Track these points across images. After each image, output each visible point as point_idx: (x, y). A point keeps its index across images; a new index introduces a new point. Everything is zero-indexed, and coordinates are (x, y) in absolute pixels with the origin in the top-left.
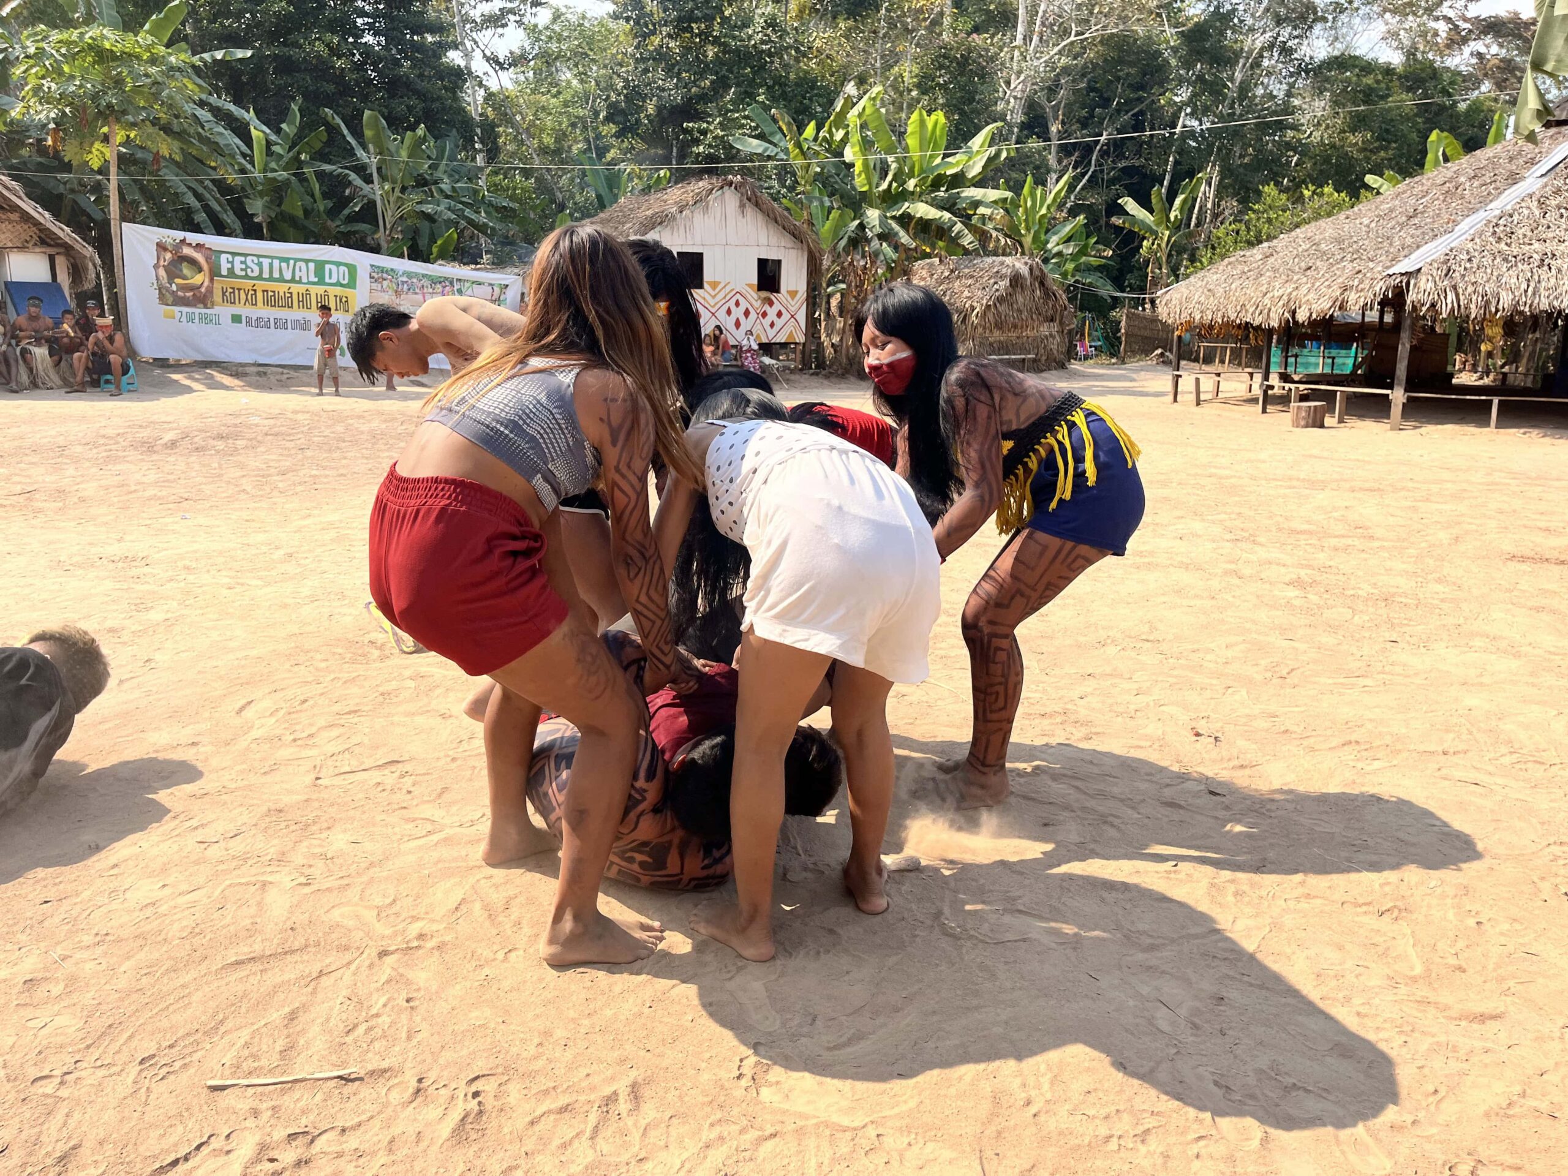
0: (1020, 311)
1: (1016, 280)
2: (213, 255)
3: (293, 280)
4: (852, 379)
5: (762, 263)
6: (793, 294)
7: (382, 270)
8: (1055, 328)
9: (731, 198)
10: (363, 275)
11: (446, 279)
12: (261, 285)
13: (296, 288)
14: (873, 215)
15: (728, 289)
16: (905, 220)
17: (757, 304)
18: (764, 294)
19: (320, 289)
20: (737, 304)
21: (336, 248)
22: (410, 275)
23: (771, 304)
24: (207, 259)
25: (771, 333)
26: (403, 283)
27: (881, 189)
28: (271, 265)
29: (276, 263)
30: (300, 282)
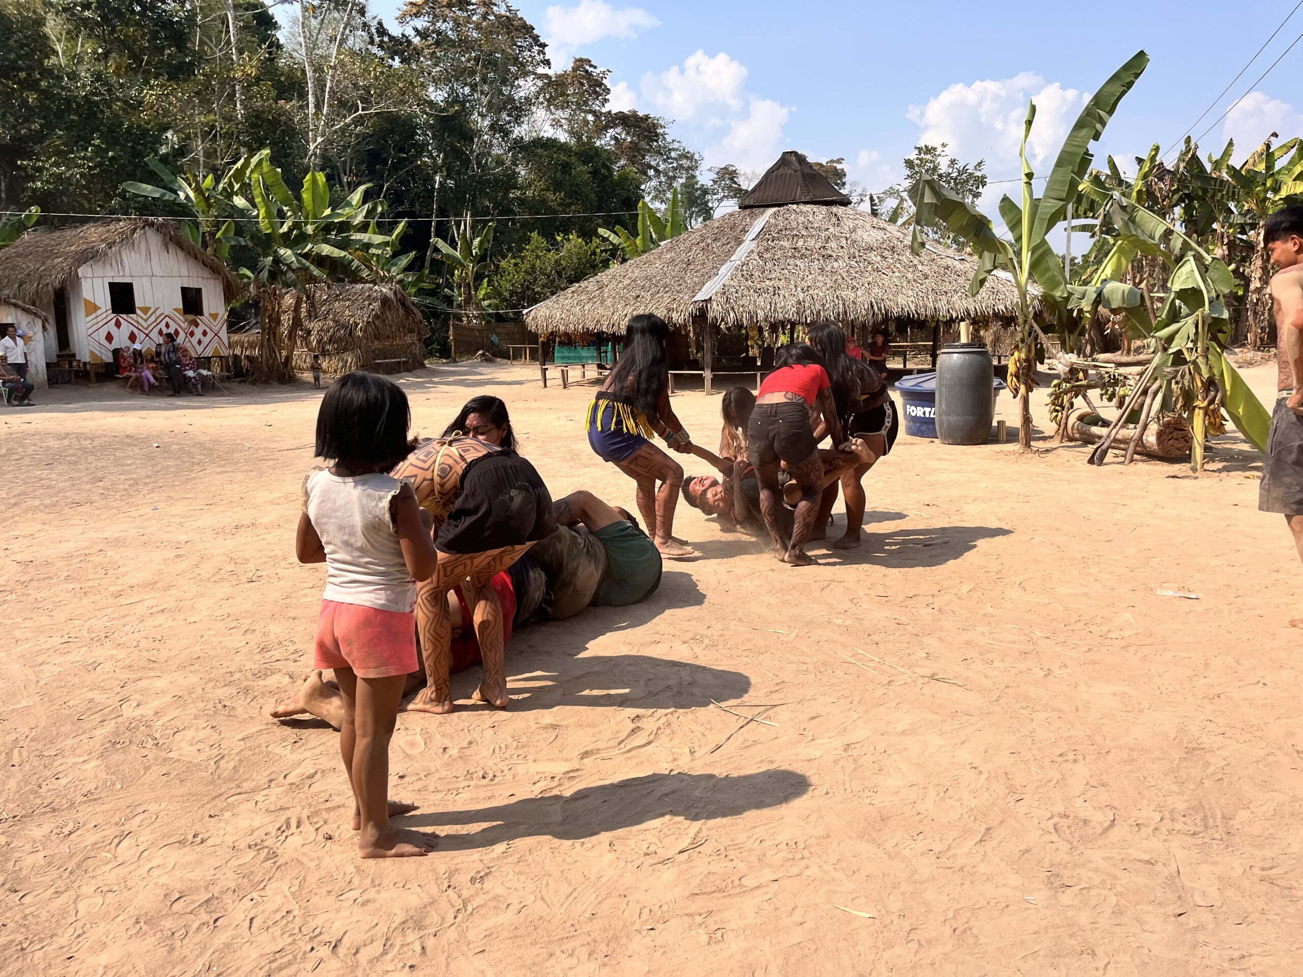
0: (391, 326)
4: (275, 383)
5: (185, 291)
6: (214, 316)
8: (415, 337)
9: (154, 239)
14: (285, 253)
15: (158, 313)
16: (306, 256)
17: (185, 325)
18: (191, 317)
23: (197, 325)
25: (200, 349)
27: (281, 231)
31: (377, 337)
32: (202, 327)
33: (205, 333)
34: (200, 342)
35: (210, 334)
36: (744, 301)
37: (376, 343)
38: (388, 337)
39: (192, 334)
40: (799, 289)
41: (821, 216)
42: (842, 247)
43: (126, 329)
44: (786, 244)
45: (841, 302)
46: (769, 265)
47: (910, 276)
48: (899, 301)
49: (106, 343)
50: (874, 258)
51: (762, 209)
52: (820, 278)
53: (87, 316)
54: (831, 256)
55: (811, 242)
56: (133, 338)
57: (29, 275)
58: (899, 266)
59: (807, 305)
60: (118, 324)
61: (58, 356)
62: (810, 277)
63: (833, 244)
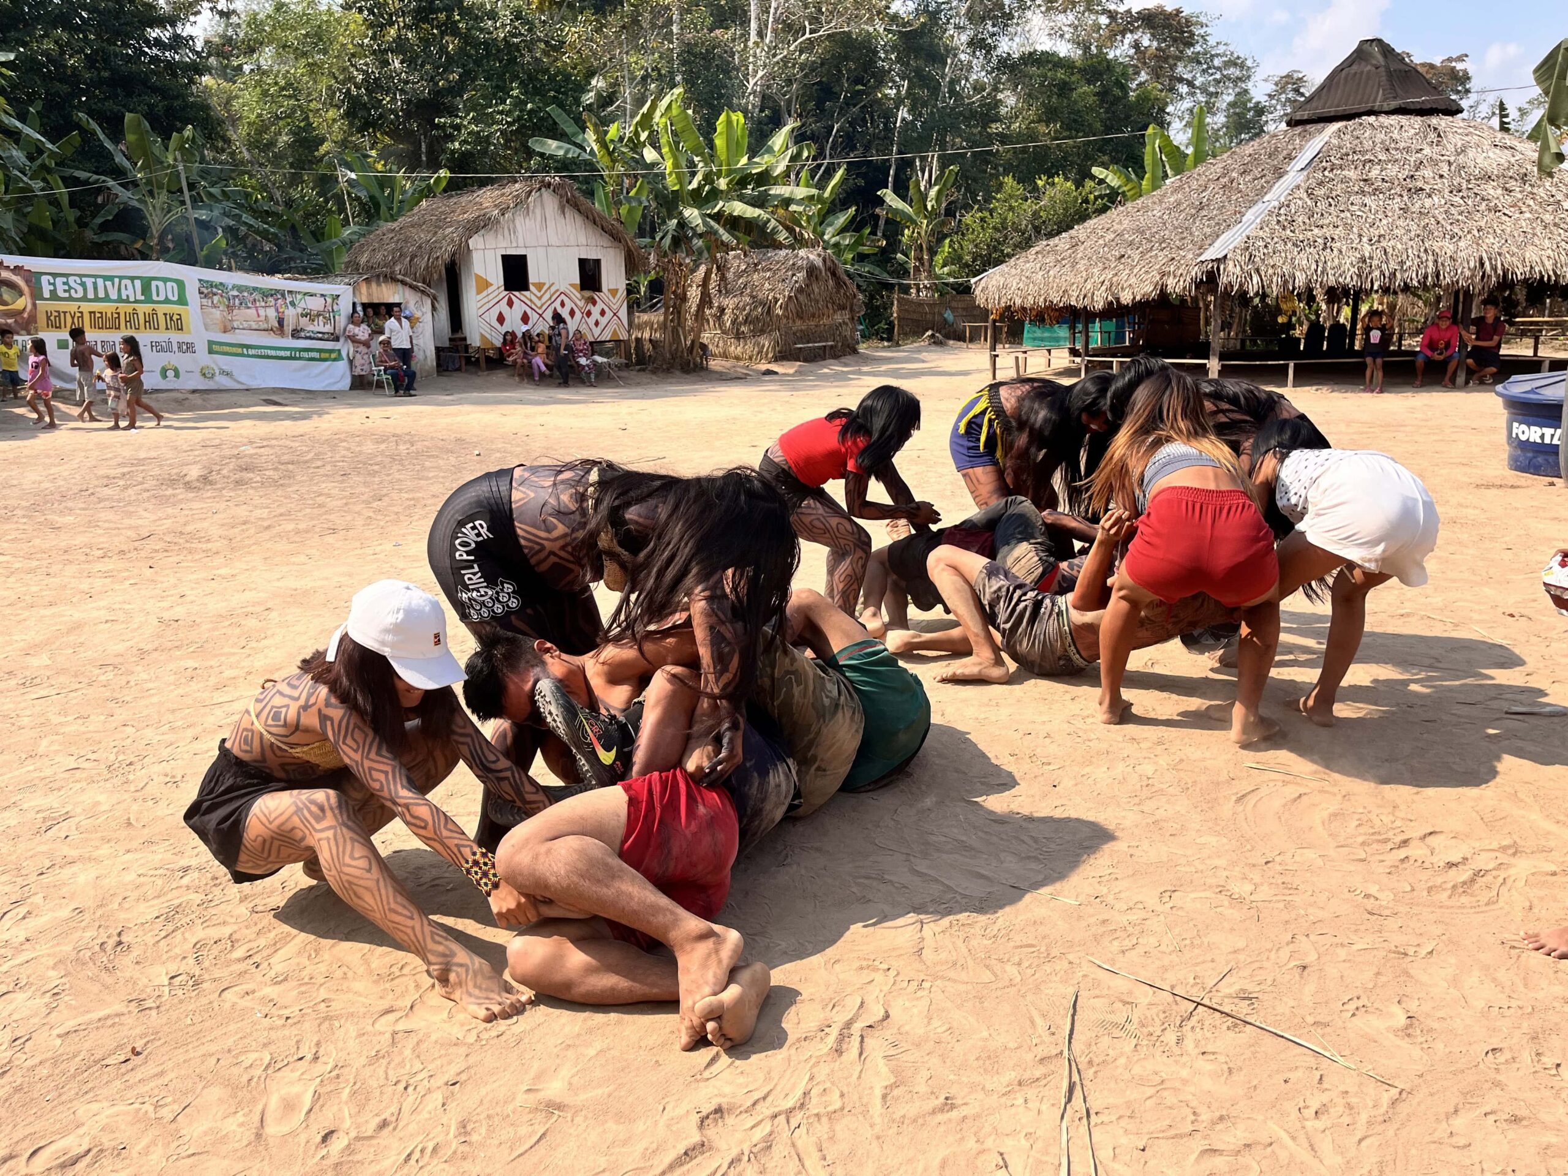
0: (817, 302)
1: (812, 270)
2: (33, 278)
3: (120, 300)
4: (678, 373)
5: (582, 262)
6: (614, 292)
7: (211, 285)
8: (847, 316)
9: (550, 202)
10: (192, 293)
11: (277, 291)
12: (86, 307)
13: (124, 308)
14: (692, 214)
15: (553, 289)
16: (718, 217)
17: (581, 304)
18: (587, 293)
19: (147, 308)
20: (563, 304)
21: (161, 263)
22: (240, 289)
23: (594, 303)
24: (27, 282)
25: (597, 331)
26: (235, 297)
27: (690, 187)
28: (95, 284)
29: (100, 281)
30: (127, 301)
31: (800, 316)
32: (600, 305)
33: (603, 313)
34: (597, 324)
35: (609, 314)
36: (1277, 260)
37: (798, 323)
38: (813, 316)
39: (589, 314)
40: (1365, 239)
41: (1413, 131)
42: (1441, 176)
43: (519, 308)
44: (1351, 174)
45: (1431, 258)
46: (1322, 205)
47: (1548, 218)
48: (1527, 255)
49: (497, 325)
50: (1492, 192)
51: (1320, 126)
52: (1400, 222)
53: (479, 292)
54: (1422, 189)
55: (1392, 171)
56: (525, 319)
57: (420, 247)
58: (1531, 203)
59: (1375, 263)
60: (510, 303)
61: (451, 340)
62: (1384, 222)
63: (1427, 173)
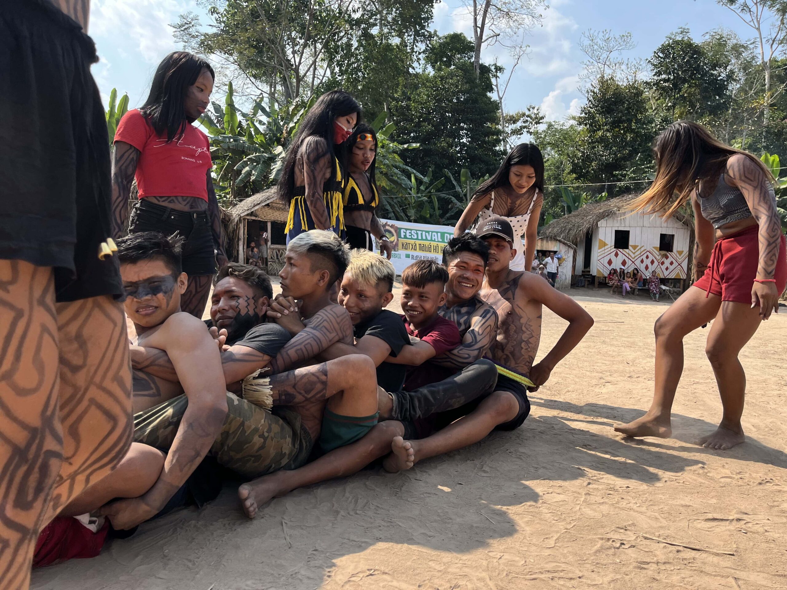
3: (431, 240)
5: (663, 236)
6: (680, 253)
12: (418, 242)
13: (433, 244)
15: (642, 249)
17: (659, 257)
18: (663, 252)
20: (647, 257)
21: (450, 227)
23: (667, 257)
25: (666, 273)
30: (434, 241)
32: (670, 259)
33: (672, 263)
34: (667, 269)
39: (663, 263)
43: (621, 257)
49: (607, 265)
53: (599, 249)
57: (574, 225)
60: (616, 255)
61: (583, 272)
